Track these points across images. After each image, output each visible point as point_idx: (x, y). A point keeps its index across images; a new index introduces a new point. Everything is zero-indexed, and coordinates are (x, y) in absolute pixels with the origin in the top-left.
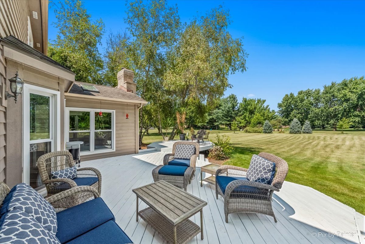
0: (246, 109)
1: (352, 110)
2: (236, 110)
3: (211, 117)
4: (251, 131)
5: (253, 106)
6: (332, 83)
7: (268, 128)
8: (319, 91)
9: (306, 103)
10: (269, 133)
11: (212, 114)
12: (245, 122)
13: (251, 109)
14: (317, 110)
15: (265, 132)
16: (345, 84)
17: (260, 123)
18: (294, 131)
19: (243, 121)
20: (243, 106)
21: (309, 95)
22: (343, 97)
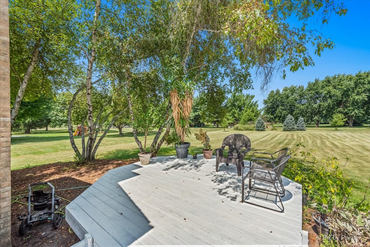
0: (234, 105)
1: (336, 107)
2: (223, 105)
3: (196, 113)
4: (242, 129)
5: (242, 102)
6: (315, 80)
7: (262, 125)
8: (303, 88)
9: (292, 99)
10: (262, 130)
11: (198, 110)
12: (234, 119)
13: (240, 105)
14: (302, 107)
15: (258, 129)
16: (329, 81)
17: (250, 120)
18: (289, 128)
19: (231, 117)
20: (232, 102)
21: (294, 92)
22: (327, 94)
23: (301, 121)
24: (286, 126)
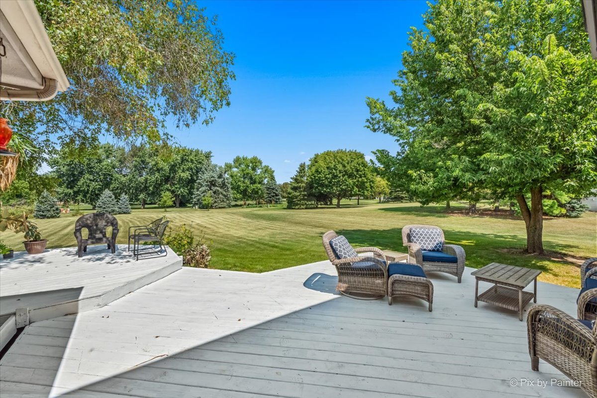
23: (124, 200)
24: (101, 207)
